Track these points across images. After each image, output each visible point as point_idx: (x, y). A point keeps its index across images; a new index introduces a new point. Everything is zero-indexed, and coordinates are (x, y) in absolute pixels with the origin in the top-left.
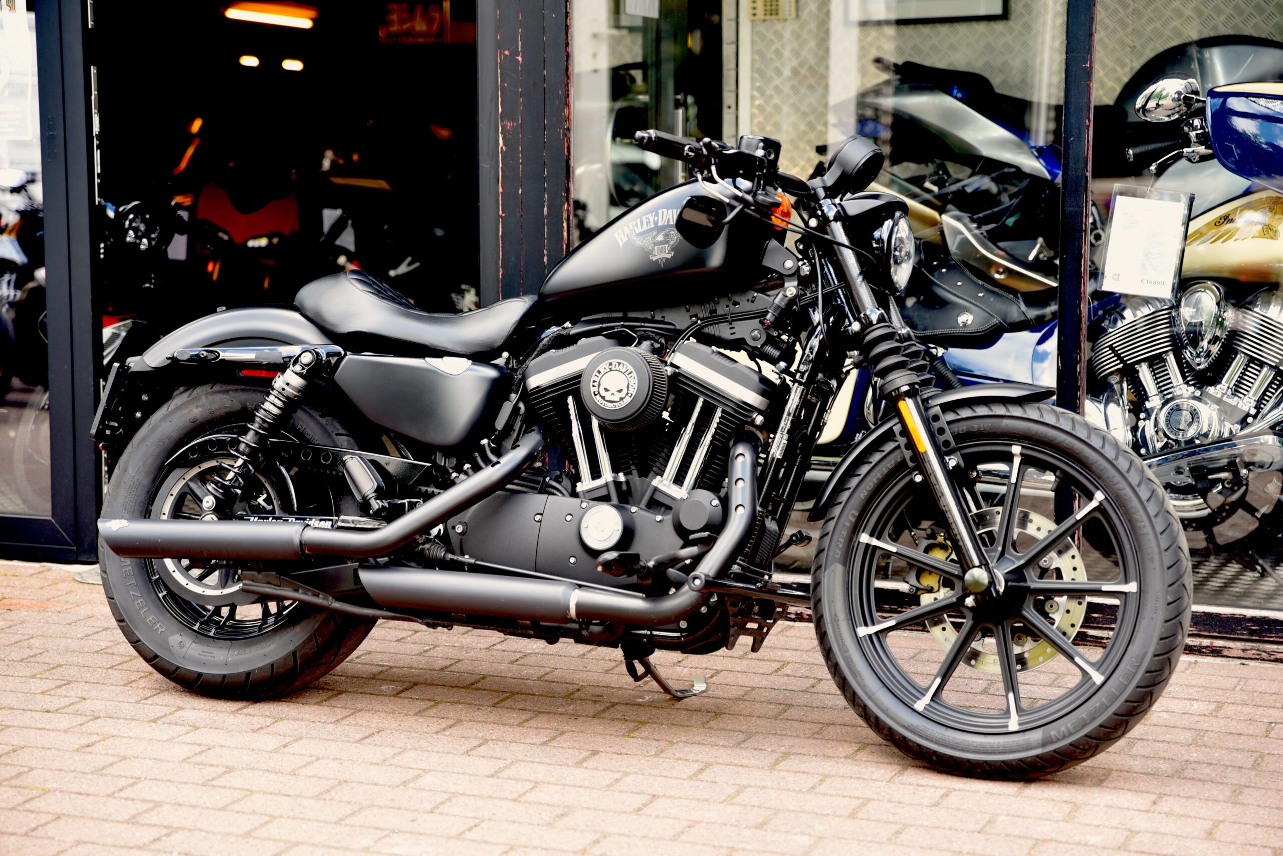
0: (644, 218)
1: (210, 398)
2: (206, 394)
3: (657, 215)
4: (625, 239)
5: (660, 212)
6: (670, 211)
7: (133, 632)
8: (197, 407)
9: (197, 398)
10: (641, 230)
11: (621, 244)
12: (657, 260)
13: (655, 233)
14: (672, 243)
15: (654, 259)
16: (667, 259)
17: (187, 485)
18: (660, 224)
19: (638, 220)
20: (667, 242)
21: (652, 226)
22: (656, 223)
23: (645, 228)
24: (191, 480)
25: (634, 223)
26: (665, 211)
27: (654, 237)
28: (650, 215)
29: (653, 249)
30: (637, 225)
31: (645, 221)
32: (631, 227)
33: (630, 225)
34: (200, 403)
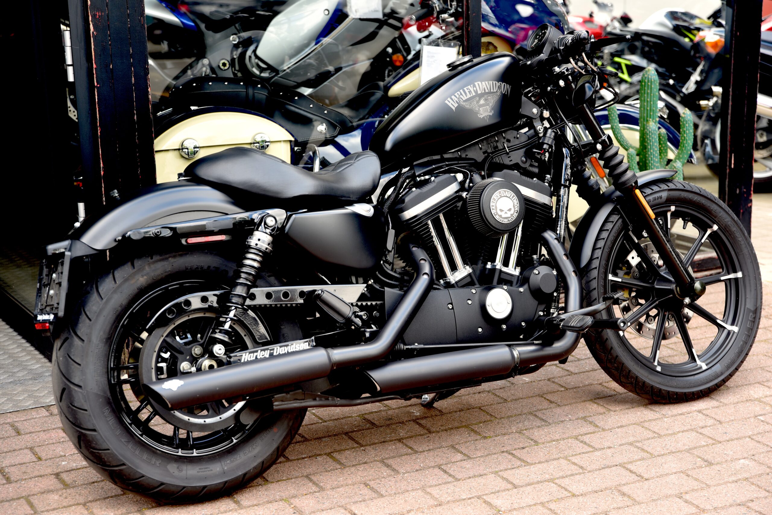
0: (465, 89)
1: (152, 266)
2: (149, 264)
3: (474, 86)
4: (456, 105)
5: (476, 84)
6: (483, 83)
7: (137, 472)
8: (143, 276)
9: (141, 269)
10: (466, 98)
11: (454, 109)
12: (484, 117)
13: (478, 99)
14: (491, 105)
15: (482, 117)
16: (490, 116)
17: (164, 341)
18: (479, 92)
19: (461, 91)
20: (488, 105)
21: (474, 94)
22: (476, 92)
23: (469, 96)
24: (167, 336)
25: (459, 93)
26: (480, 83)
27: (478, 102)
28: (469, 87)
29: (479, 110)
30: (461, 94)
31: (467, 91)
32: (458, 96)
33: (456, 94)
34: (145, 272)
